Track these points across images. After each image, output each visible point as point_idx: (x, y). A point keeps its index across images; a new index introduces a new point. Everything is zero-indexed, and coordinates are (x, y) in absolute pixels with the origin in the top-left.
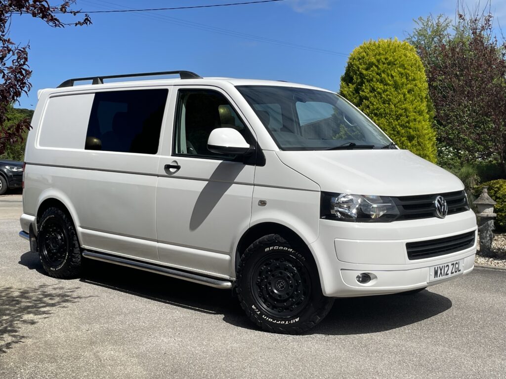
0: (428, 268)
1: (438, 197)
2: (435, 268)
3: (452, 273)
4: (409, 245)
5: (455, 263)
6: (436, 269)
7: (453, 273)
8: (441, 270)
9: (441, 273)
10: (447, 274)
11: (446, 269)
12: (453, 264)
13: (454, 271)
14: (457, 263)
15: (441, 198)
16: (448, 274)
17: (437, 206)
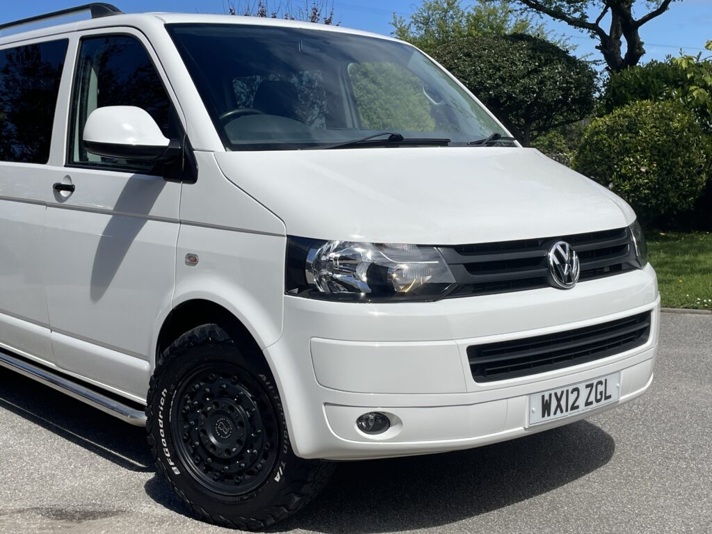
0: (528, 397)
1: (557, 246)
2: (543, 397)
3: (588, 404)
4: (474, 352)
5: (595, 382)
6: (547, 398)
7: (591, 403)
8: (559, 400)
9: (559, 406)
10: (574, 408)
11: (572, 397)
12: (590, 386)
13: (592, 398)
14: (600, 383)
15: (563, 247)
16: (577, 407)
17: (552, 263)
